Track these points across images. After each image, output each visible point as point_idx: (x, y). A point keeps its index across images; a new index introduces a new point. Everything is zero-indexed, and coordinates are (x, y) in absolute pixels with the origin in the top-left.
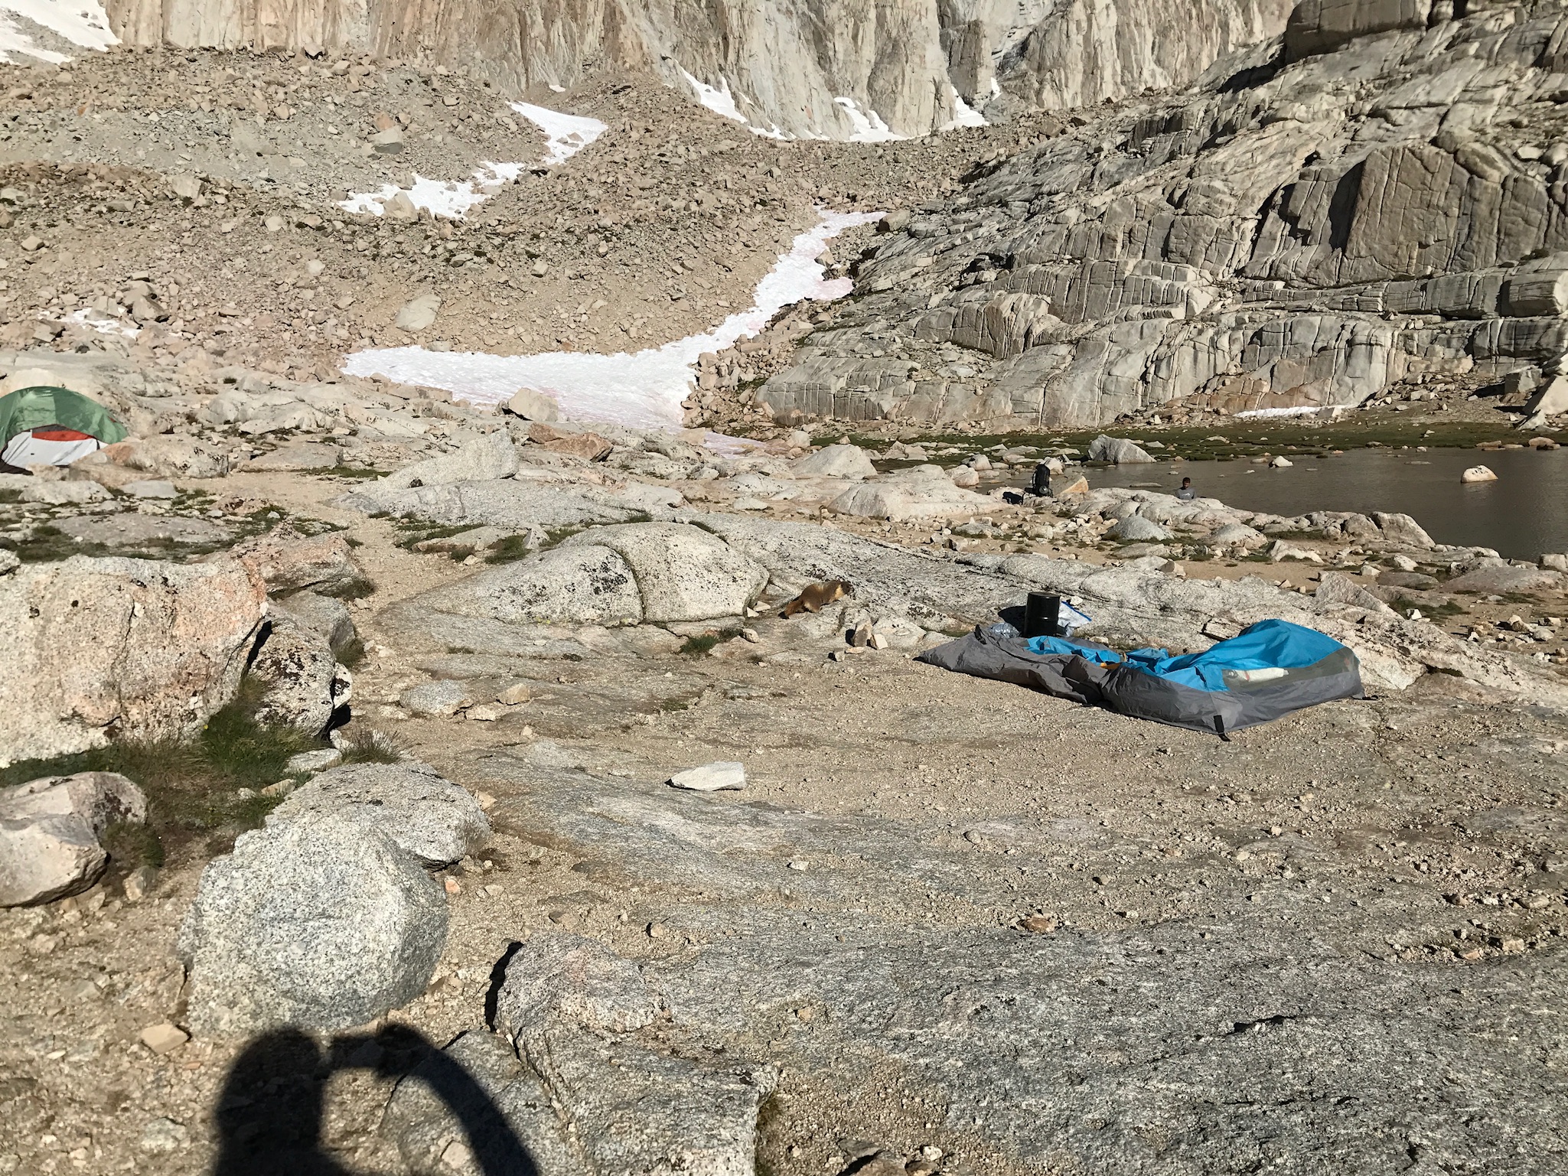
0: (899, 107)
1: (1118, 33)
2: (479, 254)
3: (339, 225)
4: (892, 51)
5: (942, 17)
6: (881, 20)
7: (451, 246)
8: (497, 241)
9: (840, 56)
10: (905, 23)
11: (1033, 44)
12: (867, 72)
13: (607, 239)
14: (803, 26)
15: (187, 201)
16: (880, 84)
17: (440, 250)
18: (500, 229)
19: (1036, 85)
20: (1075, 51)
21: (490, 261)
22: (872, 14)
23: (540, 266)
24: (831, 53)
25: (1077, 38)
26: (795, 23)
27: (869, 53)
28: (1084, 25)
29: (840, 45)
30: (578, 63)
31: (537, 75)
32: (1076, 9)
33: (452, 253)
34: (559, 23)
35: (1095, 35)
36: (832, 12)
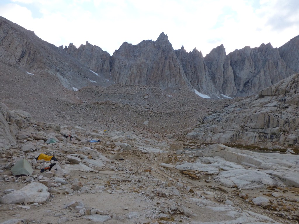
0: (227, 90)
1: (265, 80)
3: (138, 111)
4: (226, 82)
5: (234, 76)
6: (224, 77)
7: (151, 114)
8: (157, 114)
9: (217, 82)
10: (228, 78)
11: (250, 81)
12: (222, 85)
13: (171, 114)
14: (211, 78)
15: (121, 108)
16: (223, 87)
18: (157, 113)
19: (250, 87)
20: (257, 82)
21: (155, 117)
22: (223, 76)
23: (162, 118)
24: (216, 82)
26: (210, 78)
27: (222, 82)
28: (259, 78)
29: (217, 81)
30: (175, 84)
31: (169, 86)
32: (258, 76)
33: (151, 115)
34: (172, 79)
35: (261, 80)
36: (216, 76)
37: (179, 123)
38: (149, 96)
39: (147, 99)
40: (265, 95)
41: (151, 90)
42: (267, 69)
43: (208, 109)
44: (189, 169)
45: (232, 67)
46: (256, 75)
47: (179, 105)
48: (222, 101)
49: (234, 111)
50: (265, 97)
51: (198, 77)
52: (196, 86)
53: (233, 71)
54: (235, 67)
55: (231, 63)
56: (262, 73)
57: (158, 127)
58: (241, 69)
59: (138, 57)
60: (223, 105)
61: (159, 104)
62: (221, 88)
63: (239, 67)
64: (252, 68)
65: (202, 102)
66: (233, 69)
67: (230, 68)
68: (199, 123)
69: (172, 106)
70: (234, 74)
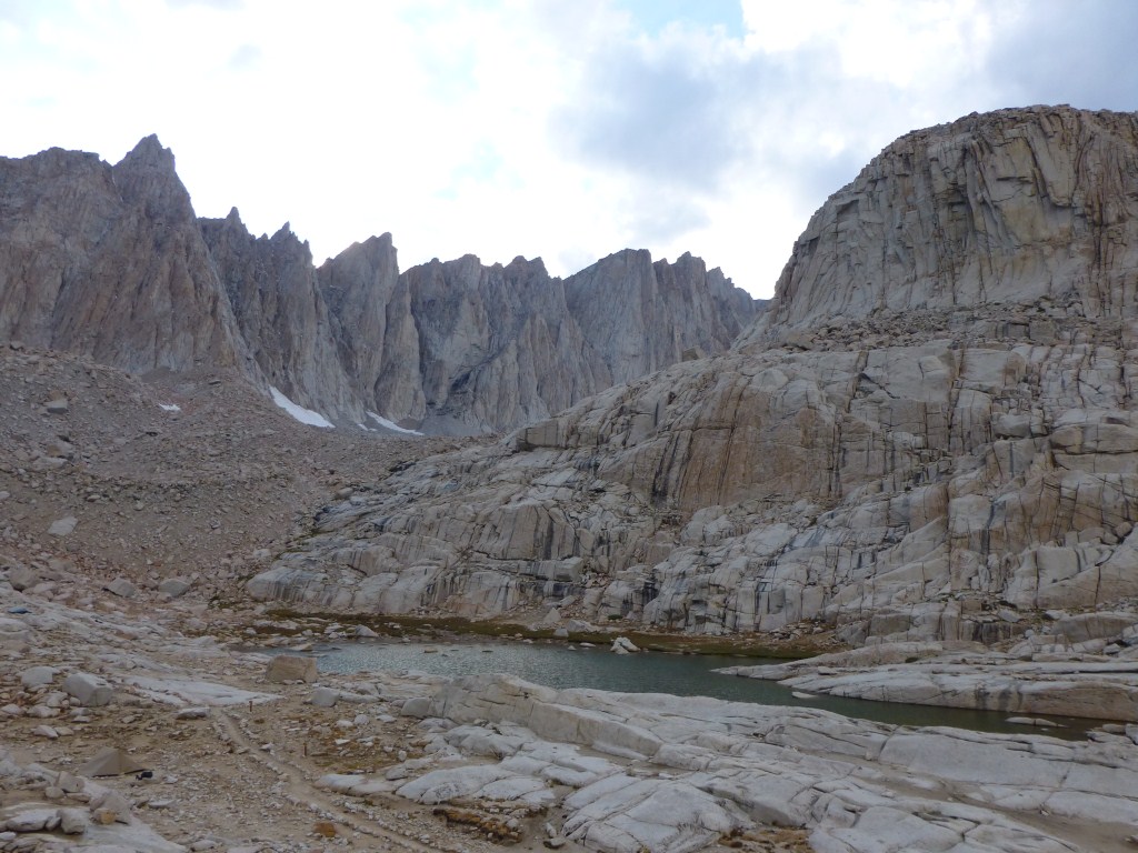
0: (392, 401)
1: (519, 377)
2: (105, 496)
4: (390, 369)
5: (422, 354)
6: (385, 351)
7: (89, 489)
8: (117, 489)
9: (360, 369)
10: (399, 356)
11: (472, 376)
12: (375, 379)
13: (181, 493)
14: (339, 349)
16: (381, 386)
17: (82, 491)
18: (120, 482)
19: (472, 398)
20: (494, 384)
21: (111, 500)
22: (381, 348)
23: (140, 505)
24: (354, 366)
25: (496, 379)
26: (335, 347)
27: (376, 368)
28: (500, 370)
29: (360, 363)
30: (190, 360)
31: (164, 361)
32: (497, 362)
33: (89, 494)
34: (182, 335)
35: (506, 377)
36: (357, 344)
37: (218, 531)
38: (75, 399)
39: (61, 411)
40: (536, 443)
41: (82, 375)
42: (527, 342)
43: (332, 473)
44: (455, 794)
45: (414, 316)
46: (493, 358)
47: (215, 452)
48: (384, 446)
49: (431, 493)
50: (536, 450)
51: (286, 341)
52: (277, 372)
53: (417, 335)
54: (424, 321)
55: (414, 304)
56: (511, 356)
57: (124, 545)
58: (444, 330)
59: (19, 216)
60: (389, 464)
61: (121, 441)
62: (372, 392)
63: (438, 323)
64: (480, 332)
65: (309, 443)
66: (418, 325)
67: (409, 322)
68: (298, 532)
69: (182, 452)
70: (421, 346)
